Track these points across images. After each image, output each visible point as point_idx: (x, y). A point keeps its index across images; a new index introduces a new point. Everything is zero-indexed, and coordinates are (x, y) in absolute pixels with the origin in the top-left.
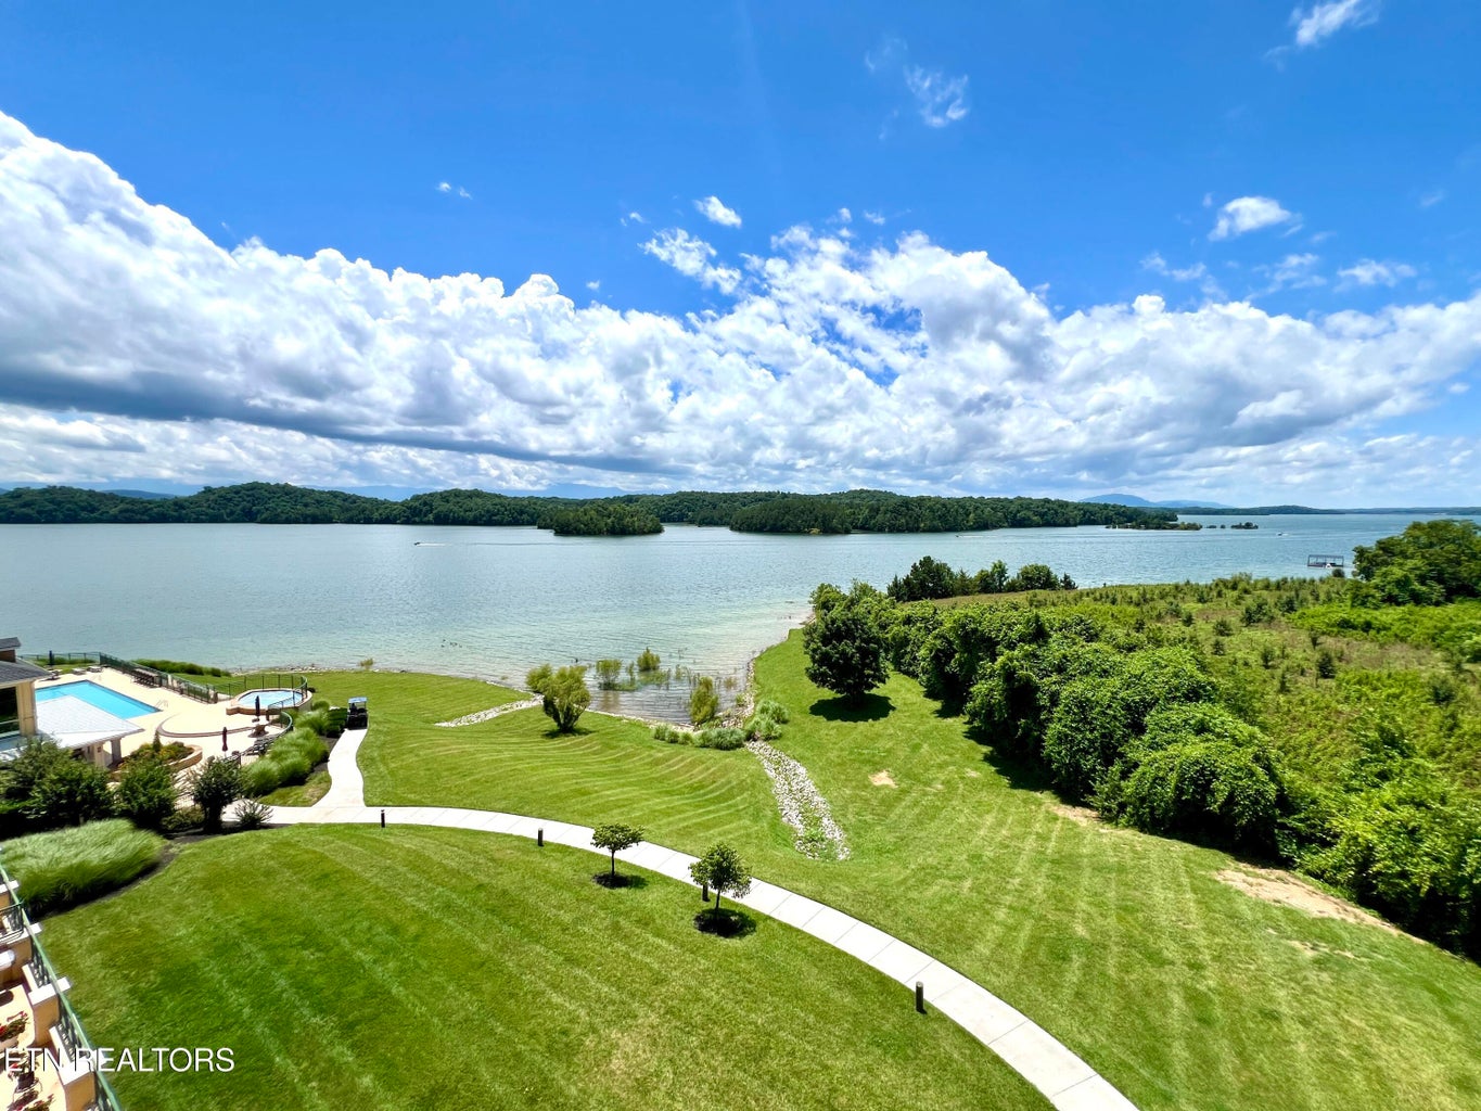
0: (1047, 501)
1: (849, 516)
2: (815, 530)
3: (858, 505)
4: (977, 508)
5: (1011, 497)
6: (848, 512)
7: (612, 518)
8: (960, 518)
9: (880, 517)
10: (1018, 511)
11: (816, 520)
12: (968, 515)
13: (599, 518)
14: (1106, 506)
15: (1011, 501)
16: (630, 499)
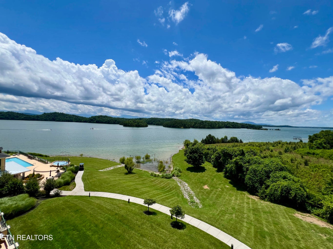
0: (234, 122)
1: (190, 124)
2: (182, 127)
3: (192, 122)
4: (218, 124)
5: (226, 121)
6: (189, 123)
7: (137, 123)
8: (215, 126)
9: (197, 125)
10: (227, 125)
11: (182, 125)
12: (216, 125)
13: (134, 123)
14: (247, 124)
15: (226, 122)
16: (140, 119)
